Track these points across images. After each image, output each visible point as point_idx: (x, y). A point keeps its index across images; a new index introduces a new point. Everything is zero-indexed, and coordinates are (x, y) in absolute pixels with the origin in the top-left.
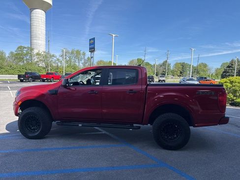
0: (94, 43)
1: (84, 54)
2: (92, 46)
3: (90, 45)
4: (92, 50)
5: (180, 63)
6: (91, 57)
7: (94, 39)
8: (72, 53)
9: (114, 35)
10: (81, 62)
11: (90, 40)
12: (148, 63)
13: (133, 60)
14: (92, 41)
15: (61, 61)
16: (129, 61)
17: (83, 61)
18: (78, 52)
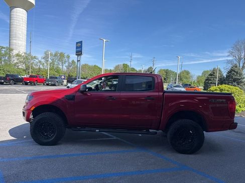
0: (81, 47)
1: (68, 57)
2: (79, 49)
4: (79, 53)
5: (164, 70)
6: (78, 61)
7: (81, 42)
8: (55, 55)
9: (105, 40)
10: (64, 65)
11: (77, 43)
13: (119, 65)
15: (43, 64)
16: (115, 66)
17: (67, 64)
18: (62, 55)
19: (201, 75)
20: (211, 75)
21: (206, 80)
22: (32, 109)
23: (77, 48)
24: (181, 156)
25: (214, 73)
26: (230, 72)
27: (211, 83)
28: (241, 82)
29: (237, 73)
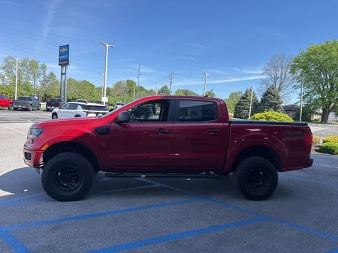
0: (67, 53)
1: (44, 67)
2: (64, 57)
3: (60, 55)
4: (64, 62)
5: (182, 91)
6: (62, 74)
7: (67, 47)
8: (23, 64)
9: (108, 46)
10: (38, 80)
11: (61, 48)
12: (142, 88)
13: (121, 82)
14: (64, 50)
15: (3, 77)
16: (115, 83)
17: (41, 78)
18: (34, 65)
19: (228, 98)
20: (243, 98)
21: (238, 104)
22: (44, 148)
23: (61, 54)
24: (253, 204)
25: (247, 96)
26: (266, 95)
27: (244, 108)
28: (279, 107)
29: (274, 96)
